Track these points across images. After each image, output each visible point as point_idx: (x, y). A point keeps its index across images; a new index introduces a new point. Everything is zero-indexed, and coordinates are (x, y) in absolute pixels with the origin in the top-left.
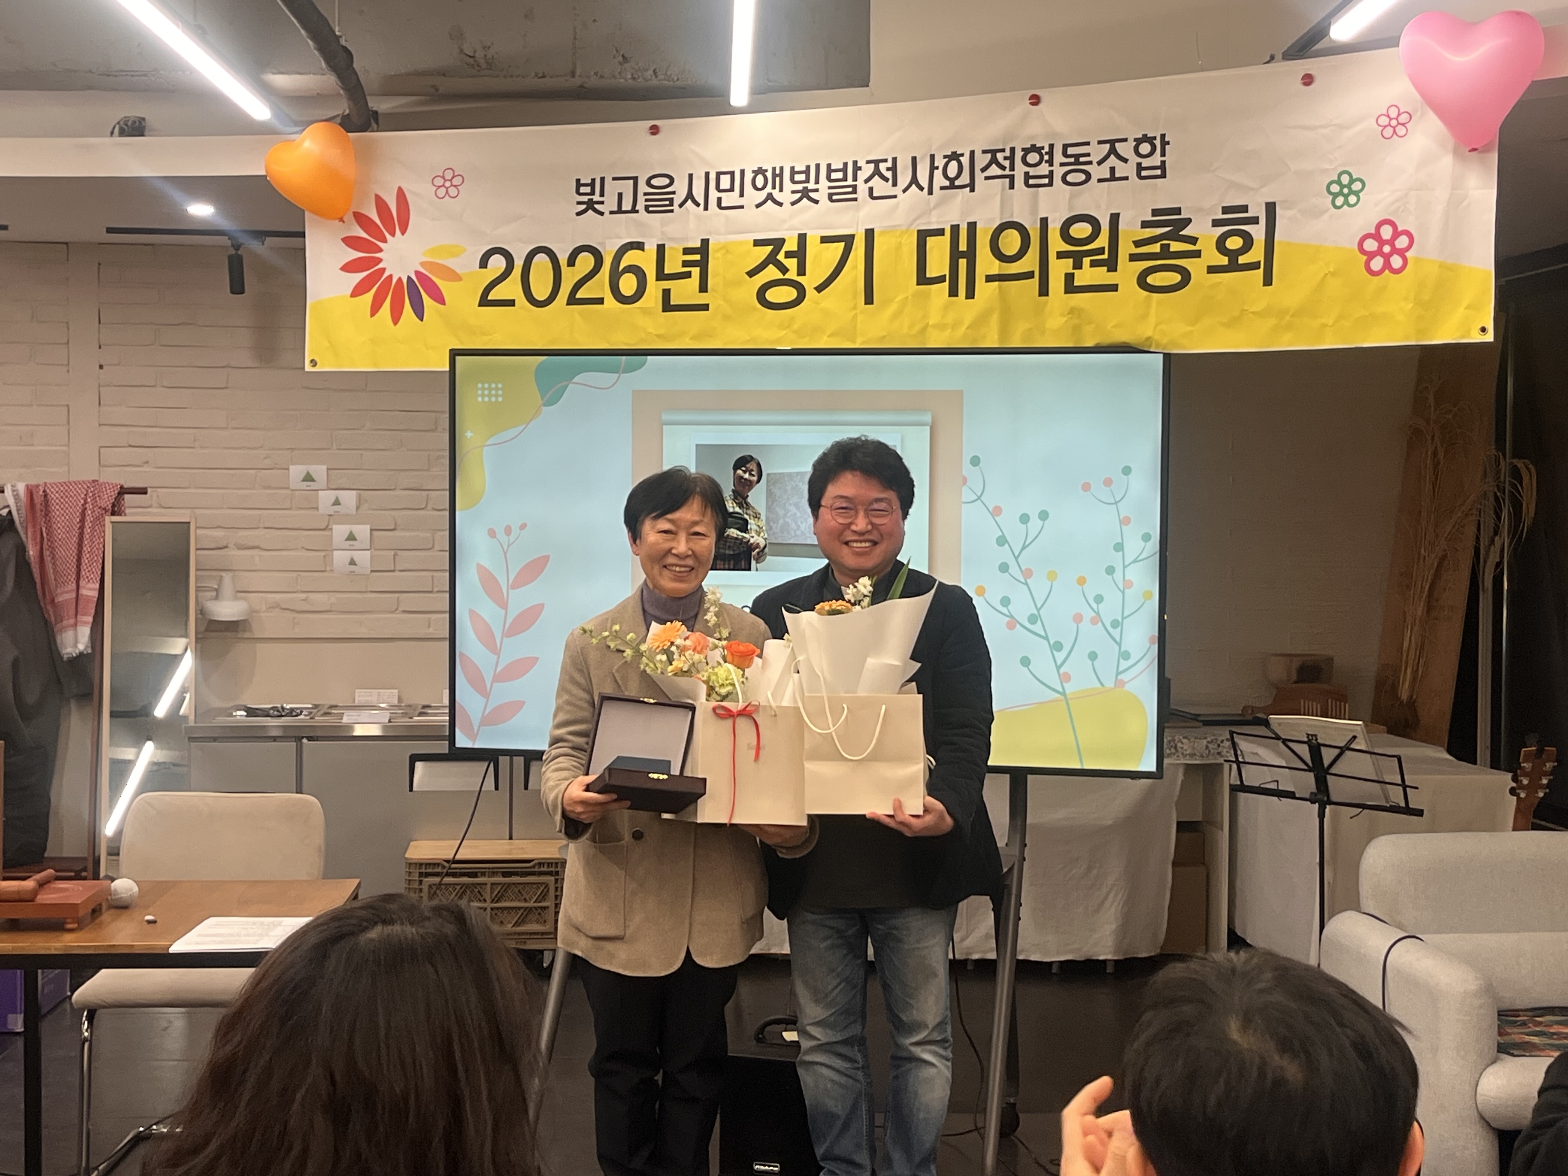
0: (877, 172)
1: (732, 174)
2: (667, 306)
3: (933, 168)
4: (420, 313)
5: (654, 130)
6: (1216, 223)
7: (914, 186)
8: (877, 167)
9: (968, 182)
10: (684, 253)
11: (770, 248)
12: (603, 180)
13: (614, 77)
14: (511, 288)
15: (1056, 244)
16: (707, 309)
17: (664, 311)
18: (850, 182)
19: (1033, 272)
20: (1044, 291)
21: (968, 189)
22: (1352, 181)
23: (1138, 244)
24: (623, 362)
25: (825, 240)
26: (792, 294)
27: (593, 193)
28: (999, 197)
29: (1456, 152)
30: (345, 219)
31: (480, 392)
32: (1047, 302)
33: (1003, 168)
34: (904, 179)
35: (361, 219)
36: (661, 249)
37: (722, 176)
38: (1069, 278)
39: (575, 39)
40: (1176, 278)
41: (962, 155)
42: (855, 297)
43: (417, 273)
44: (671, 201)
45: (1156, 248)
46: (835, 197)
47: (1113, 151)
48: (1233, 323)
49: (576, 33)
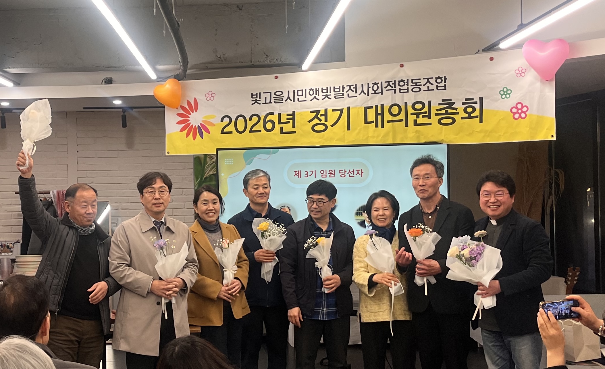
0: (350, 89)
1: (302, 90)
2: (282, 132)
3: (369, 87)
4: (202, 136)
5: (276, 77)
6: (463, 104)
7: (362, 93)
8: (350, 87)
9: (380, 91)
10: (287, 116)
11: (316, 113)
12: (260, 93)
13: (264, 62)
14: (231, 128)
15: (410, 110)
16: (295, 133)
17: (281, 134)
18: (341, 92)
19: (403, 119)
20: (407, 125)
21: (381, 94)
22: (507, 90)
23: (438, 110)
24: (271, 151)
25: (333, 110)
26: (323, 127)
27: (257, 97)
28: (391, 96)
29: (541, 81)
30: (178, 108)
31: (226, 161)
32: (407, 129)
33: (392, 87)
34: (359, 91)
35: (183, 108)
36: (279, 114)
37: (299, 91)
38: (415, 121)
39: (252, 51)
40: (451, 121)
41: (378, 83)
42: (344, 128)
43: (201, 124)
44: (282, 100)
45: (444, 111)
46: (336, 97)
47: (428, 81)
48: (470, 134)
49: (252, 49)
